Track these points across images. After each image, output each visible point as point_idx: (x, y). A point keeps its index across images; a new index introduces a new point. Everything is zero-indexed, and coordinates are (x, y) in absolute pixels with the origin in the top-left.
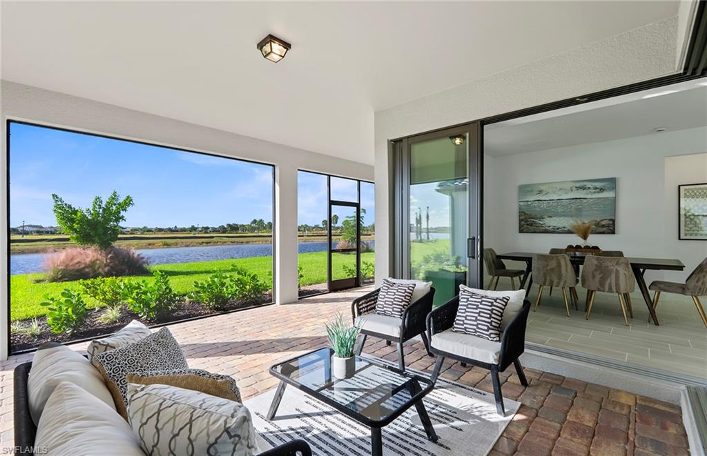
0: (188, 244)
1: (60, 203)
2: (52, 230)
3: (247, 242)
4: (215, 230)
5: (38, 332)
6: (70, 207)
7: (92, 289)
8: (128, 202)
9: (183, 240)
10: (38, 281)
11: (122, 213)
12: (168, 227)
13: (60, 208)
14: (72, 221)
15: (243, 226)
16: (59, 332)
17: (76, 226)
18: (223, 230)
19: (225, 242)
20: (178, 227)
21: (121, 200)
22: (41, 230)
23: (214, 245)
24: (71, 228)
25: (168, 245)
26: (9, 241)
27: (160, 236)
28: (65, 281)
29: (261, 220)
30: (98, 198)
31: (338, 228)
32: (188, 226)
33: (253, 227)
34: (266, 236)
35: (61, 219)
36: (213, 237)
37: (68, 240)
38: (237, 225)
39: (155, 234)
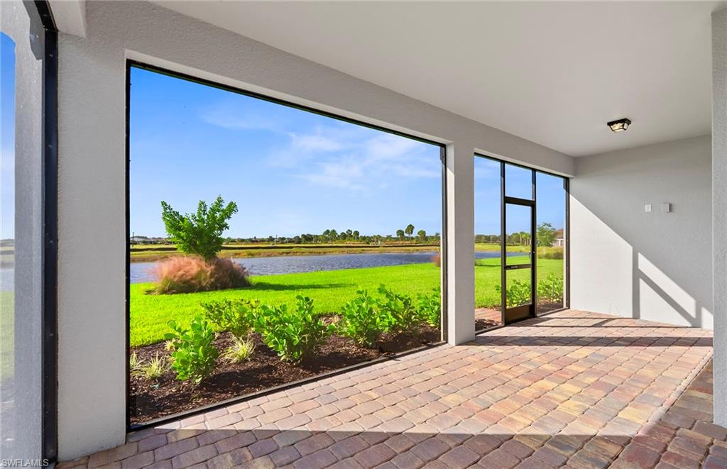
0: (269, 254)
1: (168, 211)
2: (155, 240)
3: (325, 253)
4: (290, 241)
5: (158, 373)
6: (177, 214)
7: (216, 312)
8: (232, 208)
9: (265, 250)
10: (149, 292)
11: (226, 221)
12: (248, 238)
13: (168, 216)
14: (179, 229)
15: (317, 236)
16: (185, 378)
17: (183, 234)
18: (298, 240)
19: (303, 253)
20: (257, 238)
21: (225, 206)
22: (147, 240)
23: (293, 256)
24: (179, 236)
25: (252, 255)
26: (128, 251)
27: (243, 246)
28: (174, 293)
29: (334, 231)
30: (203, 203)
31: (412, 238)
32: (266, 237)
33: (326, 238)
34: (342, 247)
35: (170, 227)
36: (292, 247)
37: (175, 249)
38: (311, 236)
39: (238, 244)
